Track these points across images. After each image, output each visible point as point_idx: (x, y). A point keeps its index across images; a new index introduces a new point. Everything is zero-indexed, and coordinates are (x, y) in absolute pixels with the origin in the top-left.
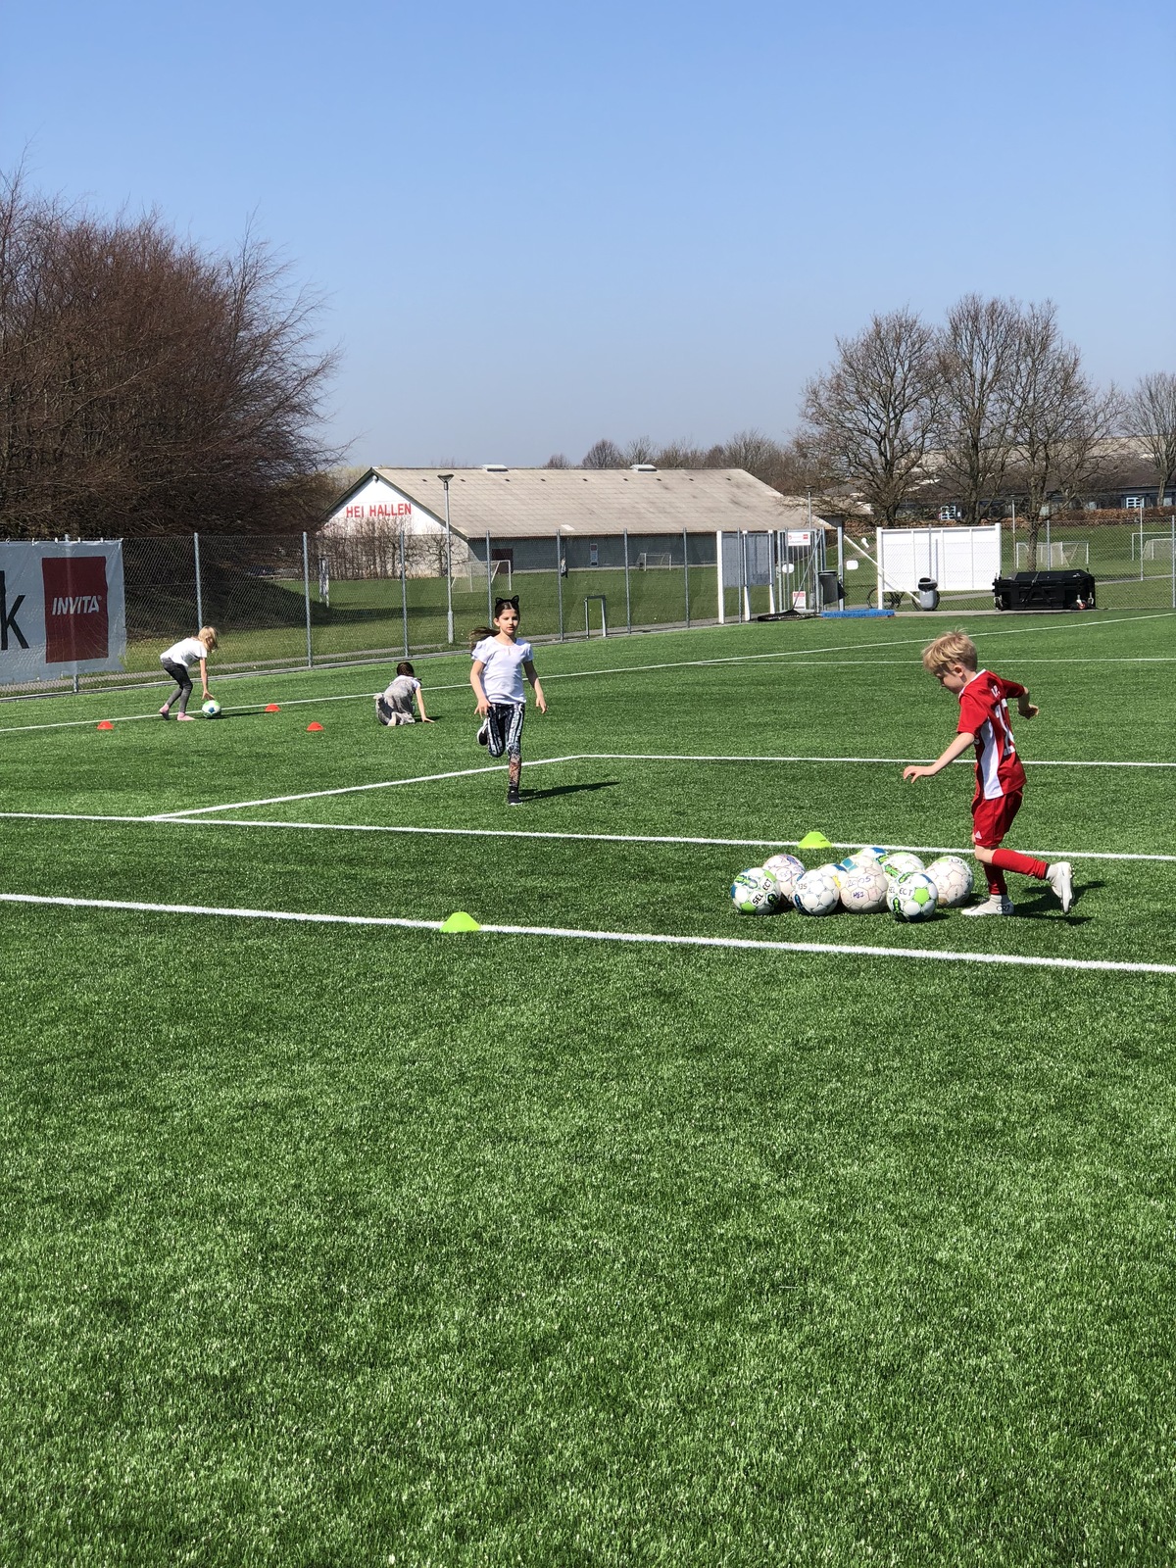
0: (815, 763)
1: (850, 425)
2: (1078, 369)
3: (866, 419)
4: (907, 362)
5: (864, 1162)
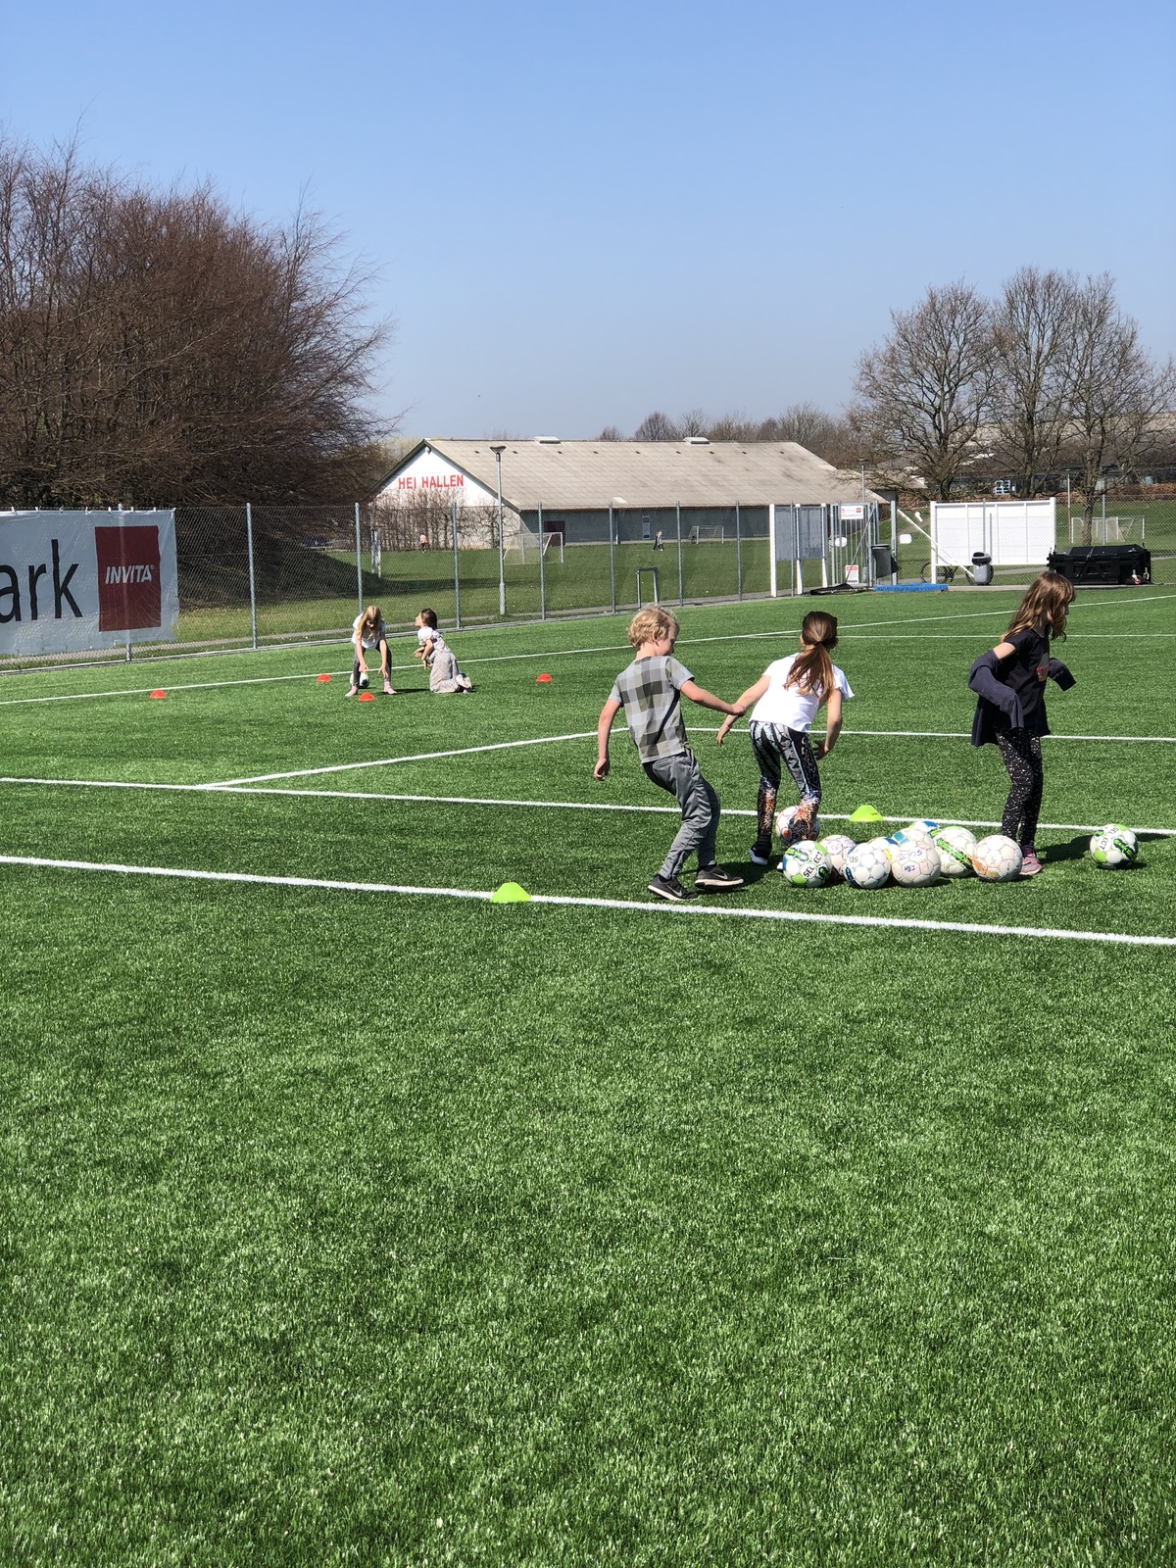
0: (867, 736)
1: (904, 399)
2: (1135, 342)
3: (921, 392)
4: (962, 335)
5: (914, 1134)
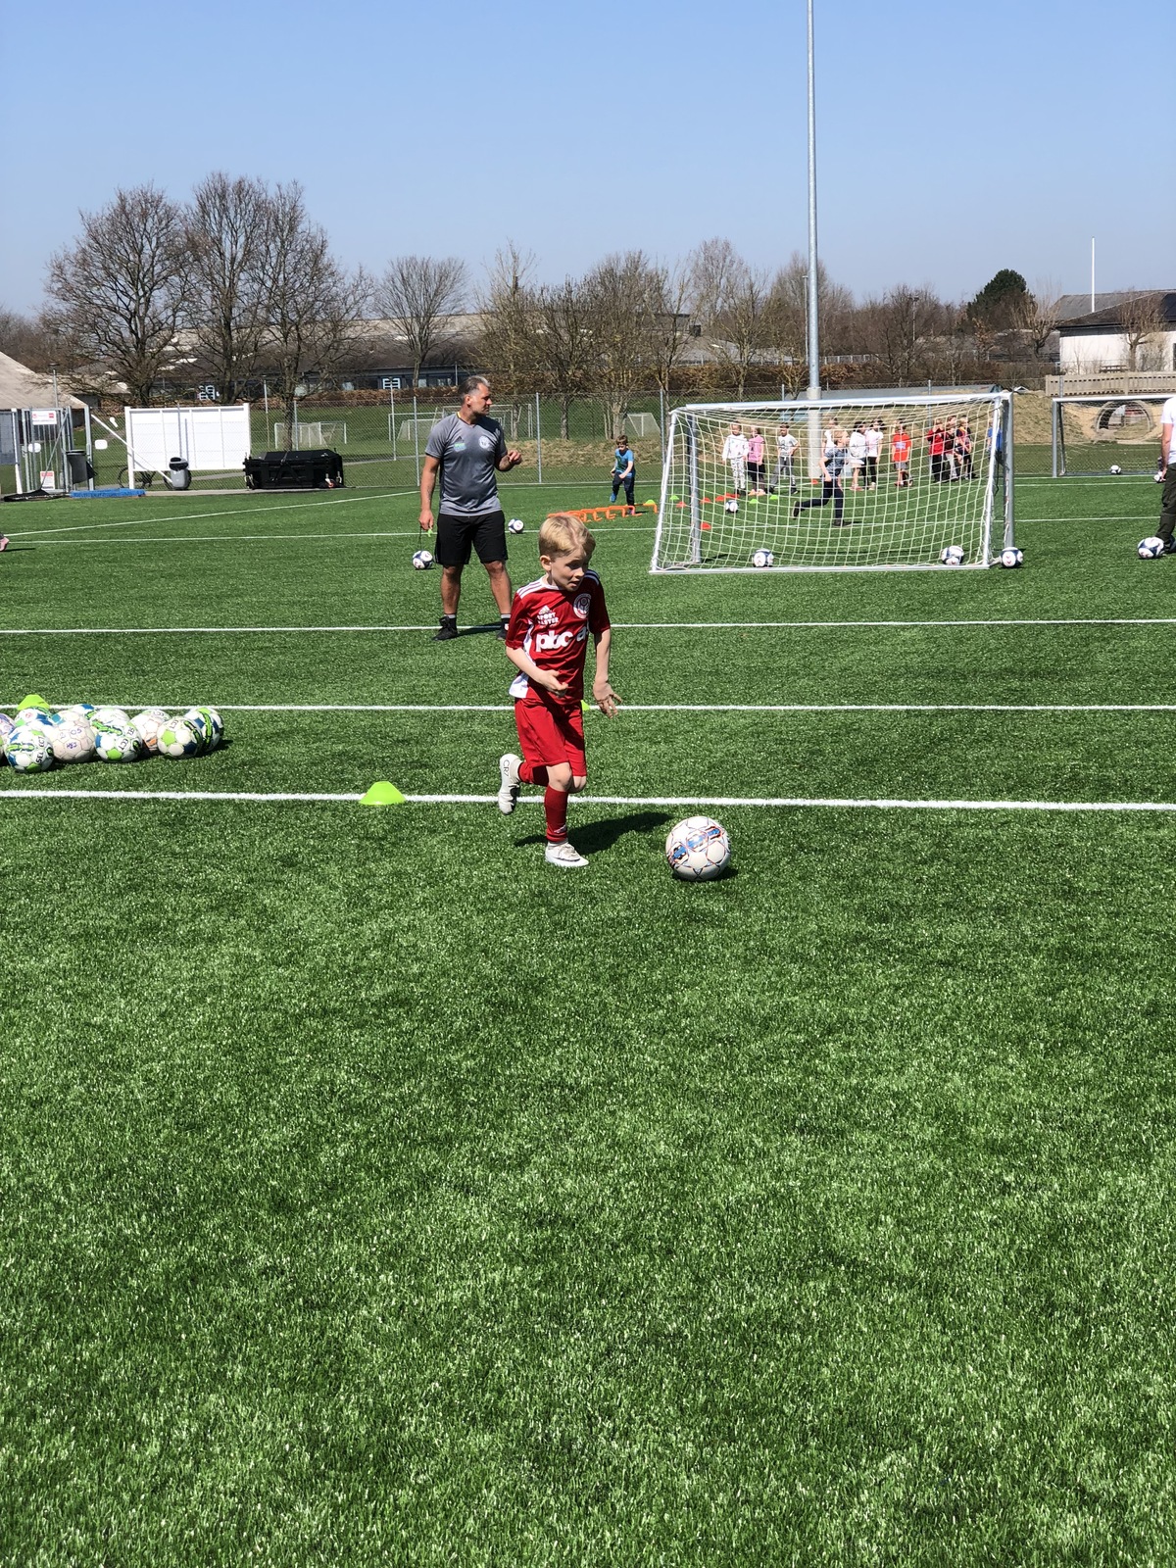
0: (45, 634)
1: (99, 302)
2: (327, 251)
3: (114, 295)
4: (154, 239)
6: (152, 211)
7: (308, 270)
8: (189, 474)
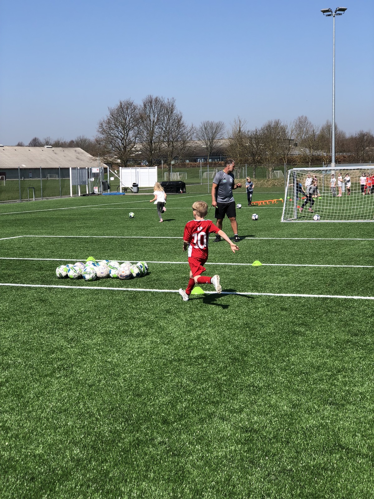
0: (94, 238)
1: (113, 135)
2: (182, 119)
3: (118, 133)
4: (130, 115)
6: (129, 107)
7: (176, 125)
8: (138, 188)
